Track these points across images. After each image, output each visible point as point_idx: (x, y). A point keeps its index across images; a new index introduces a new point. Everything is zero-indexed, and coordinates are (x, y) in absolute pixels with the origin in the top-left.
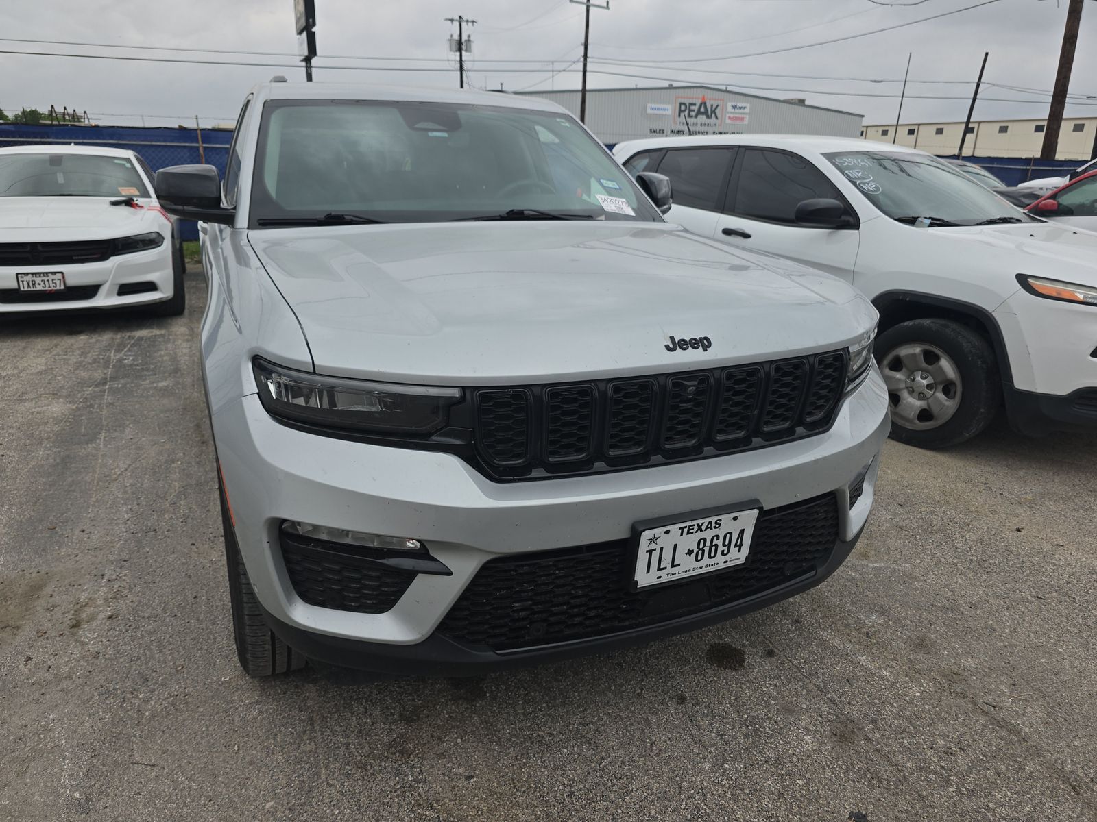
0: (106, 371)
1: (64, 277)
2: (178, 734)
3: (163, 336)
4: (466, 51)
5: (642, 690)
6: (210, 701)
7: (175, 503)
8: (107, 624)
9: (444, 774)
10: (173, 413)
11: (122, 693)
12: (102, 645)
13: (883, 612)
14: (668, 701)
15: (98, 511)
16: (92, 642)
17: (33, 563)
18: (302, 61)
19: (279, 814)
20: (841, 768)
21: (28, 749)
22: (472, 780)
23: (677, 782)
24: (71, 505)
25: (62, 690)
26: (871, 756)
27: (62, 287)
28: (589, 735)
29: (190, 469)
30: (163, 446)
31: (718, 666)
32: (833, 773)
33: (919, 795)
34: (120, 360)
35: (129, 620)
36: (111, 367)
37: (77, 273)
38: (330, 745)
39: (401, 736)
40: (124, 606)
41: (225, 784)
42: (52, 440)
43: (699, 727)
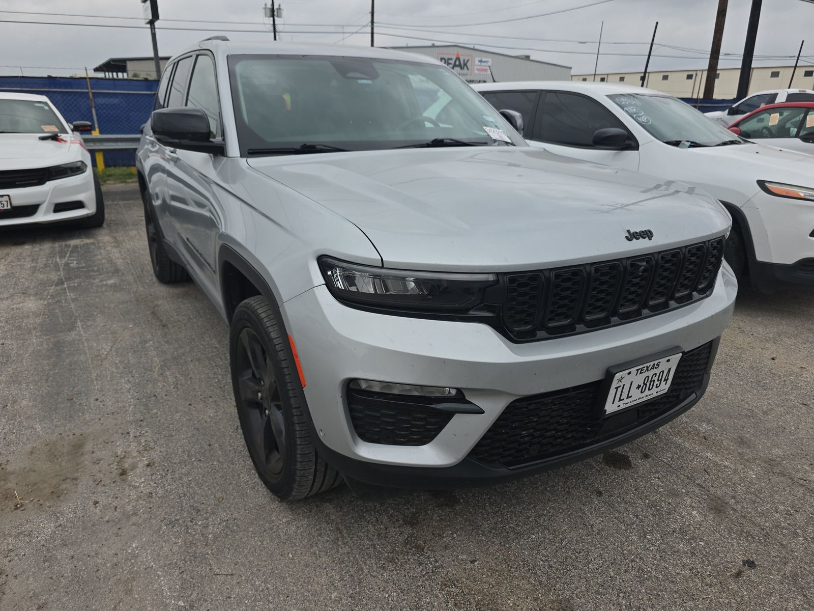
0: (59, 274)
1: (10, 199)
2: (241, 550)
3: (93, 244)
4: (278, 16)
5: (569, 489)
6: (255, 523)
7: (162, 374)
8: (149, 470)
9: (453, 561)
10: (129, 304)
11: (184, 522)
12: (151, 487)
13: (709, 422)
14: (591, 495)
15: (102, 384)
16: (142, 485)
17: (66, 428)
18: (147, 23)
19: (344, 602)
20: (724, 531)
21: (126, 572)
22: (476, 563)
23: (620, 551)
24: (78, 380)
25: (134, 524)
26: (740, 521)
27: (9, 207)
28: (545, 524)
29: (162, 347)
30: (132, 330)
31: (615, 468)
32: (721, 535)
33: (782, 545)
34: (67, 264)
35: (165, 466)
36: (61, 270)
37: (20, 195)
38: (361, 547)
39: (412, 535)
40: (155, 455)
41: (294, 584)
42: (38, 330)
43: (619, 512)
